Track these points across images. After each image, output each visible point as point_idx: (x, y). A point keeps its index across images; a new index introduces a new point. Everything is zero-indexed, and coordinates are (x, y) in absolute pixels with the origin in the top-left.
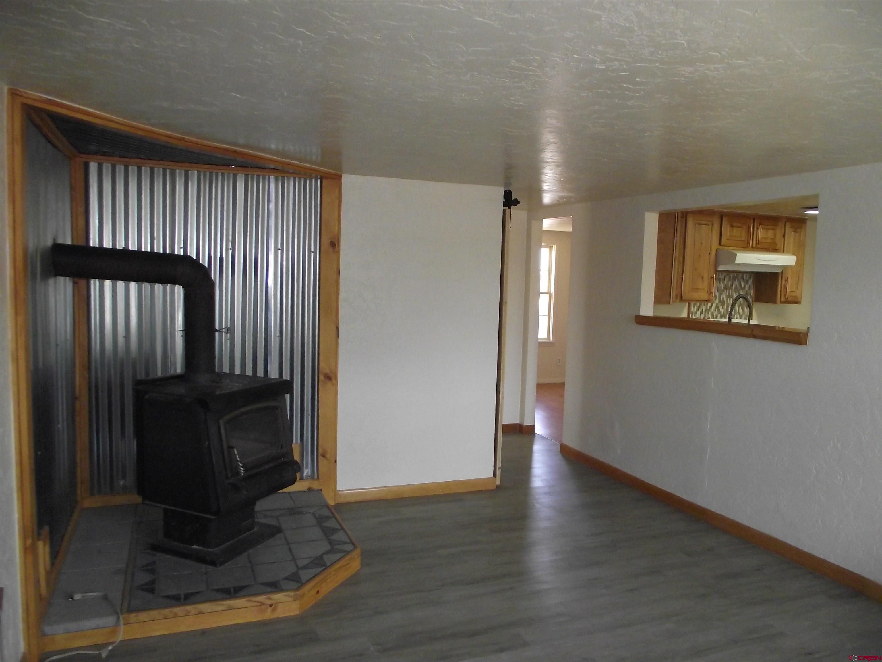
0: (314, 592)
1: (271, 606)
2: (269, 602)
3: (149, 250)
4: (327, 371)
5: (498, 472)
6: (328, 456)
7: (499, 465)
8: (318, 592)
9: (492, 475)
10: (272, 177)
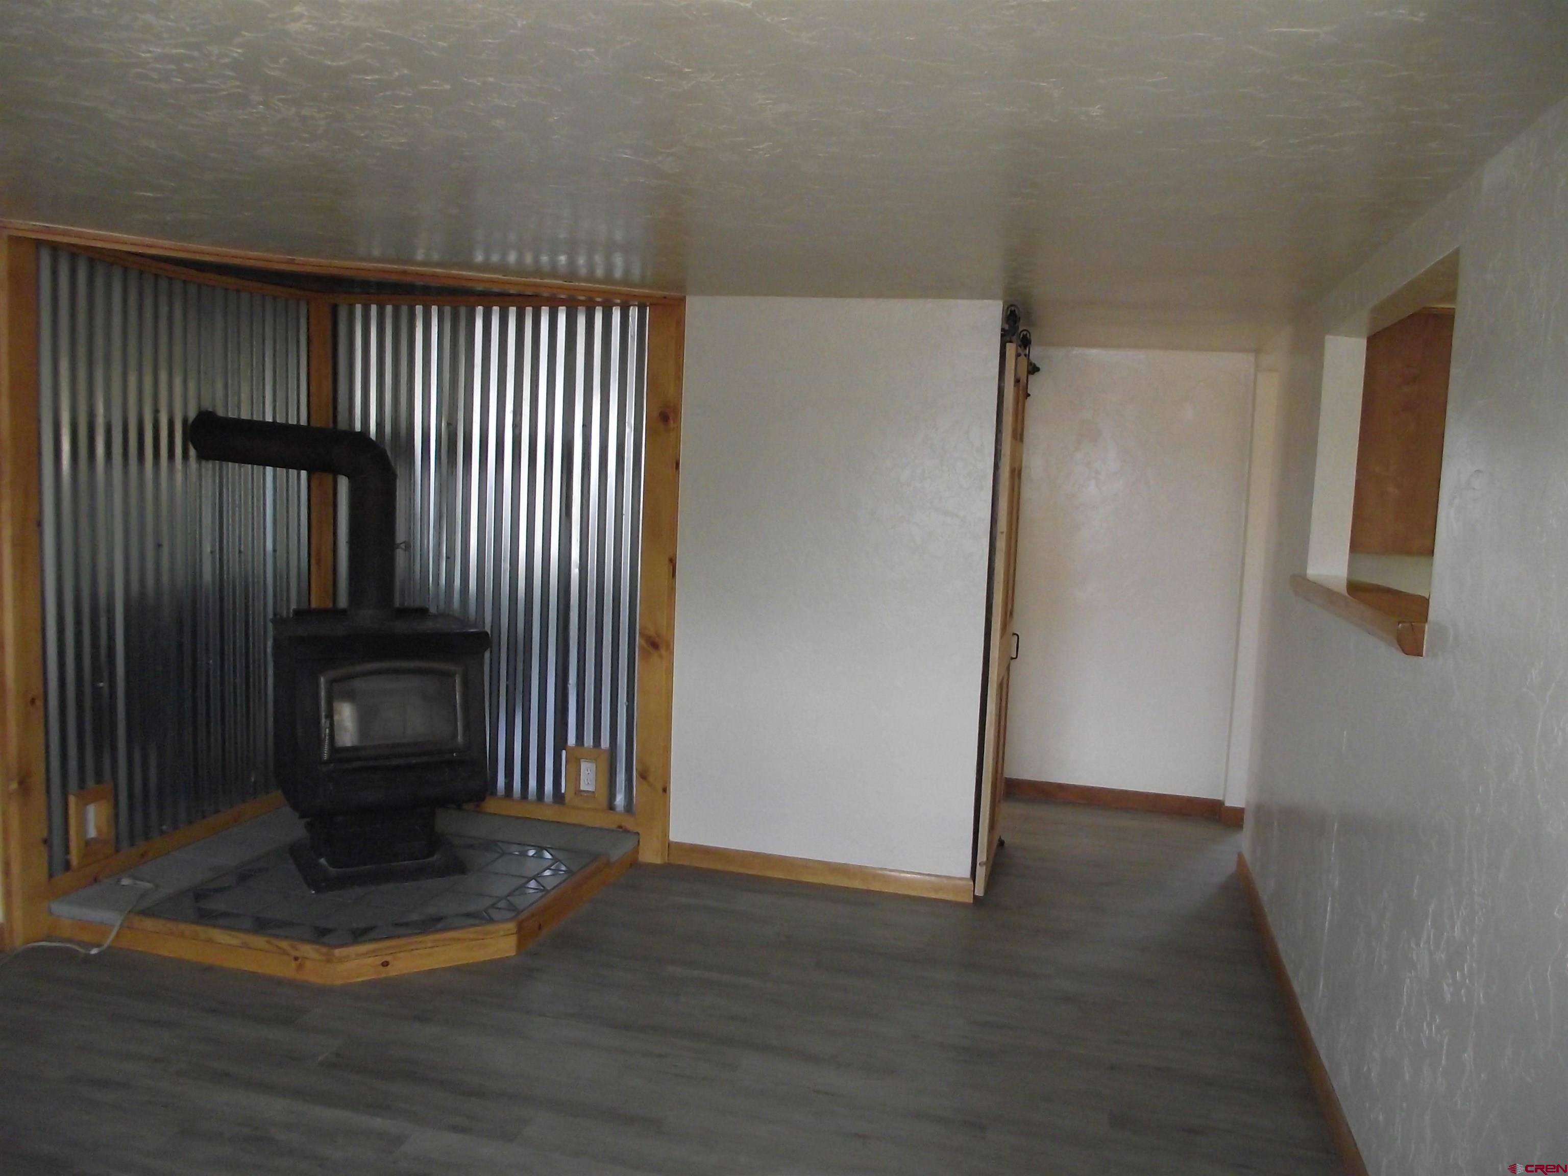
0: (379, 960)
1: (296, 959)
2: (296, 954)
3: (303, 422)
4: (651, 632)
5: (981, 872)
6: (651, 778)
7: (982, 857)
8: (385, 964)
9: (967, 873)
10: (562, 310)
